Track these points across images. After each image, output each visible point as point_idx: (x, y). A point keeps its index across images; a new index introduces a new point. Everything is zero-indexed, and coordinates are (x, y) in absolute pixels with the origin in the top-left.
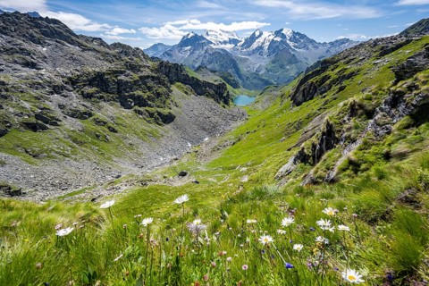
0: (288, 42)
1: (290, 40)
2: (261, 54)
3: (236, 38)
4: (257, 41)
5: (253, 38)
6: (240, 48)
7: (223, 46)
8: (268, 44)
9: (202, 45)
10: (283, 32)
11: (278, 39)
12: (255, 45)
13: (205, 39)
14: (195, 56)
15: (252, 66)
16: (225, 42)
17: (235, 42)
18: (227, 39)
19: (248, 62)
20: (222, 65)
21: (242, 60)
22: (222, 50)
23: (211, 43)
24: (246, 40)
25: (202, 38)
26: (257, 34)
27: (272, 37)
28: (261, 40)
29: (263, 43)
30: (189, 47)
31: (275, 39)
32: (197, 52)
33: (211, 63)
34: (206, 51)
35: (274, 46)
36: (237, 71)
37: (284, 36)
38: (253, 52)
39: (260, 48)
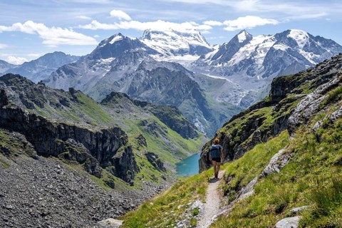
0: (301, 52)
1: (306, 48)
2: (251, 73)
3: (204, 44)
4: (242, 49)
5: (234, 45)
6: (211, 62)
7: (178, 58)
8: (263, 55)
9: (135, 56)
10: (291, 35)
11: (282, 47)
12: (238, 57)
13: (143, 45)
14: (120, 74)
15: (232, 95)
16: (182, 52)
17: (201, 51)
18: (185, 46)
19: (225, 87)
20: (170, 93)
21: (212, 83)
22: (174, 64)
23: (155, 52)
24: (222, 48)
25: (137, 43)
26: (242, 38)
27: (269, 44)
28: (250, 48)
29: (254, 54)
30: (110, 60)
31: (277, 47)
32: (124, 68)
33: (147, 88)
34: (141, 67)
35: (275, 58)
36: (201, 103)
37: (292, 42)
38: (236, 68)
39: (249, 63)
